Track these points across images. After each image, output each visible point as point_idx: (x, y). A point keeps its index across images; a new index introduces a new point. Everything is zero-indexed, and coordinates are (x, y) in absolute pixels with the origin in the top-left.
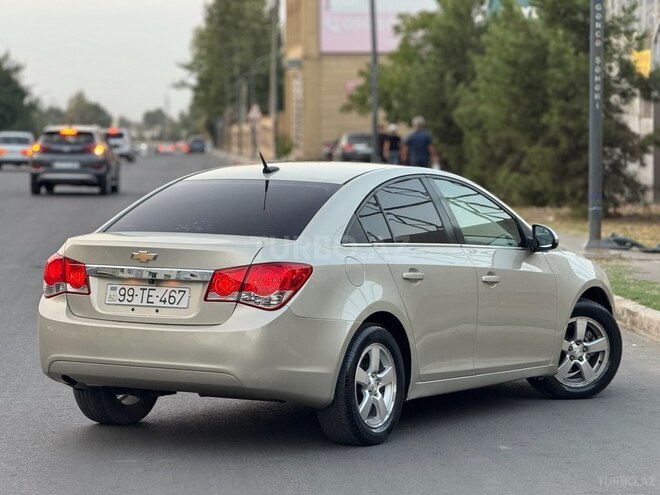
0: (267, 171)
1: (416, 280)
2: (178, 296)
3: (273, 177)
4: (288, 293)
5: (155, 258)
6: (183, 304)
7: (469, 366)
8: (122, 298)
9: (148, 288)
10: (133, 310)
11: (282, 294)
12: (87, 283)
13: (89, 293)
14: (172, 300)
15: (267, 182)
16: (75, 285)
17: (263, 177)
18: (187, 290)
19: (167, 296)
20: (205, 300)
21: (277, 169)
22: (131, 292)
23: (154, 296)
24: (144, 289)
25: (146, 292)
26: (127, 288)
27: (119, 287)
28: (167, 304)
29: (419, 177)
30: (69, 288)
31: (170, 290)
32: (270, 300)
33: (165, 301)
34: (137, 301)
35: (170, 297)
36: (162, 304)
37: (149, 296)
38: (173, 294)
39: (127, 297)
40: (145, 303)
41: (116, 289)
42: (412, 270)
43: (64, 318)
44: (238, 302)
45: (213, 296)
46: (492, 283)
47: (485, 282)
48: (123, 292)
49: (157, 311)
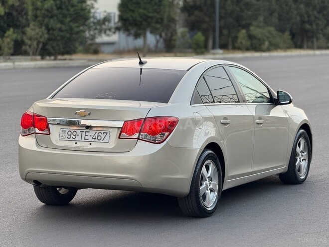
0: (141, 63)
1: (227, 124)
2: (103, 136)
3: (144, 66)
4: (166, 134)
5: (89, 114)
6: (106, 140)
7: (250, 170)
8: (69, 137)
9: (85, 131)
10: (76, 143)
11: (164, 134)
12: (48, 128)
13: (49, 134)
14: (99, 138)
15: (141, 69)
16: (40, 129)
17: (139, 66)
18: (108, 132)
19: (96, 136)
20: (119, 138)
21: (146, 62)
22: (75, 133)
23: (89, 136)
24: (82, 132)
25: (84, 133)
26: (72, 131)
27: (67, 131)
28: (97, 140)
29: (223, 66)
30: (37, 131)
31: (98, 132)
32: (156, 138)
33: (95, 139)
34: (78, 138)
35: (98, 136)
36: (93, 140)
37: (85, 136)
38: (100, 134)
39: (72, 136)
40: (83, 139)
41: (65, 131)
42: (225, 118)
43: (34, 148)
44: (138, 139)
45: (124, 135)
46: (260, 124)
47: (257, 123)
48: (70, 133)
49: (91, 144)
